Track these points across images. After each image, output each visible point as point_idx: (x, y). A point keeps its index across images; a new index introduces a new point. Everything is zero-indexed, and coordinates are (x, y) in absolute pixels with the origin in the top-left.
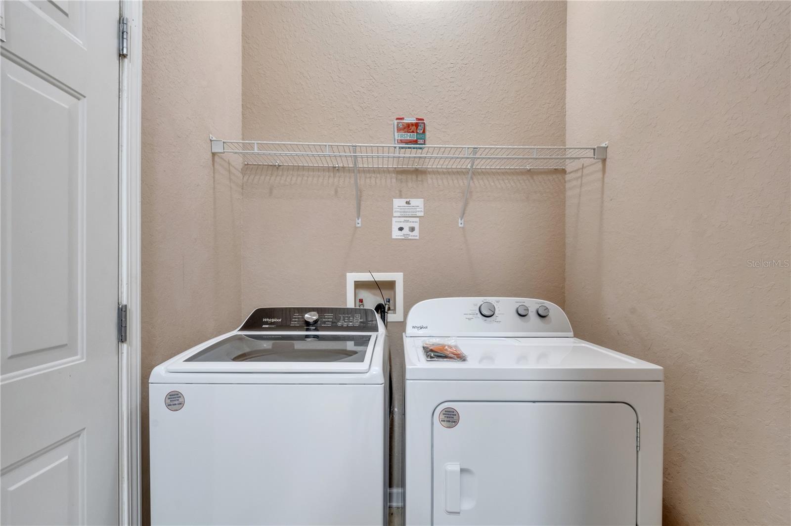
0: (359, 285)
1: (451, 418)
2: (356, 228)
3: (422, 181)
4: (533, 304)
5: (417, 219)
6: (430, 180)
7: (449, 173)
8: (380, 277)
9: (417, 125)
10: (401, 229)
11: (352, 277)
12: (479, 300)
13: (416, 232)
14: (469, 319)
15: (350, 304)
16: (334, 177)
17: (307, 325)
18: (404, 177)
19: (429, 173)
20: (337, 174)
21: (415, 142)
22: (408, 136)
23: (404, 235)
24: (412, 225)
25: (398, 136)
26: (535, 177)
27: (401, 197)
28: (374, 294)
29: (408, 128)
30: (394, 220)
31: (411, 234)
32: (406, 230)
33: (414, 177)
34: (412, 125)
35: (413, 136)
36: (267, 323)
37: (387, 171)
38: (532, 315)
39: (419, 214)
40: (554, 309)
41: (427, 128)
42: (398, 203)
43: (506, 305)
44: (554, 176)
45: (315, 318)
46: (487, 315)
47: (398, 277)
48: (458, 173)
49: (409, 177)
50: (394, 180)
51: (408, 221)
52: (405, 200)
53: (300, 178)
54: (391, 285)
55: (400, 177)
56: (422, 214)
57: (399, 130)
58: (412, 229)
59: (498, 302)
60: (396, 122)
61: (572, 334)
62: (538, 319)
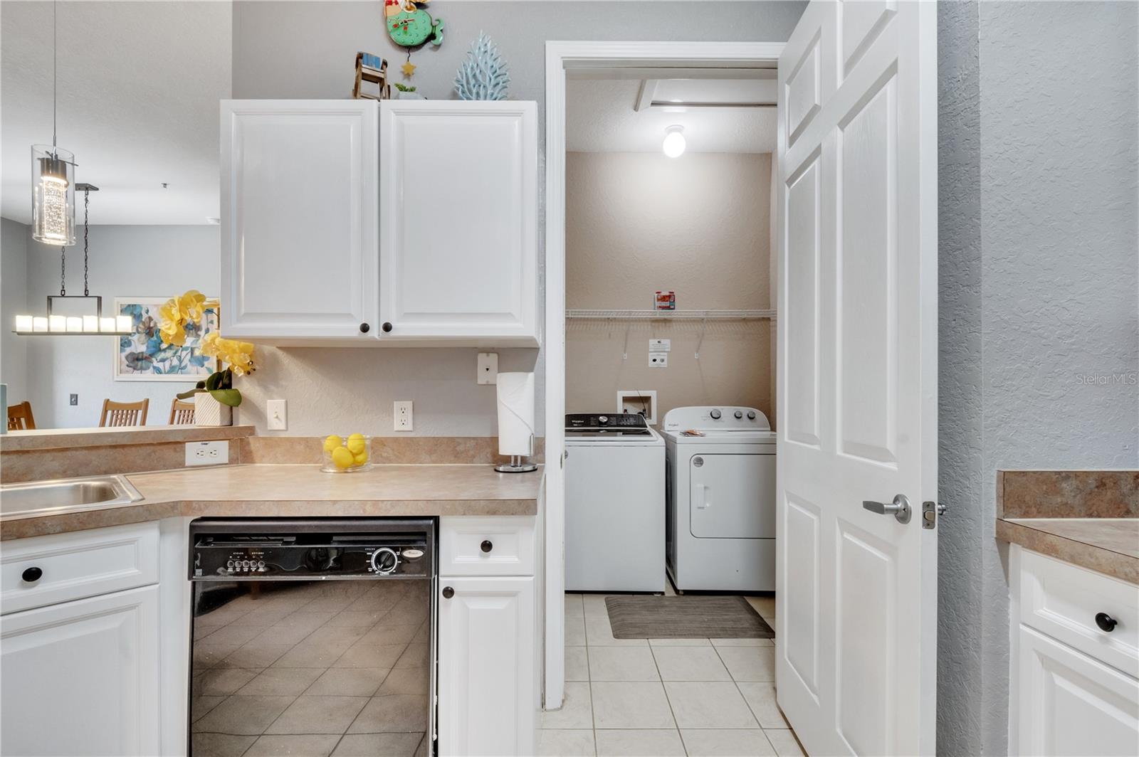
0: (626, 400)
1: (699, 462)
2: (623, 360)
3: (669, 327)
4: (745, 410)
5: (666, 354)
6: (675, 326)
7: (688, 321)
8: (643, 393)
9: (669, 296)
10: (655, 360)
11: (621, 394)
12: (711, 408)
13: (665, 362)
14: (705, 420)
15: (620, 411)
16: (609, 324)
17: (601, 424)
18: (656, 324)
19: (675, 321)
20: (611, 323)
21: (668, 308)
22: (664, 304)
23: (657, 365)
24: (662, 357)
25: (658, 304)
26: (748, 323)
27: (654, 338)
28: (635, 407)
29: (664, 298)
30: (650, 354)
31: (662, 363)
32: (658, 361)
33: (664, 324)
34: (667, 296)
35: (667, 304)
36: (575, 423)
37: (645, 320)
38: (745, 416)
39: (667, 350)
40: (760, 415)
41: (676, 298)
42: (653, 342)
43: (727, 412)
44: (762, 322)
45: (606, 421)
46: (716, 417)
47: (652, 394)
48: (694, 321)
49: (661, 324)
50: (650, 327)
51: (658, 355)
52: (656, 341)
53: (585, 326)
54: (646, 400)
55: (653, 324)
56: (669, 350)
57: (658, 300)
58: (663, 360)
59: (722, 409)
60: (656, 295)
61: (769, 429)
62: (748, 420)
